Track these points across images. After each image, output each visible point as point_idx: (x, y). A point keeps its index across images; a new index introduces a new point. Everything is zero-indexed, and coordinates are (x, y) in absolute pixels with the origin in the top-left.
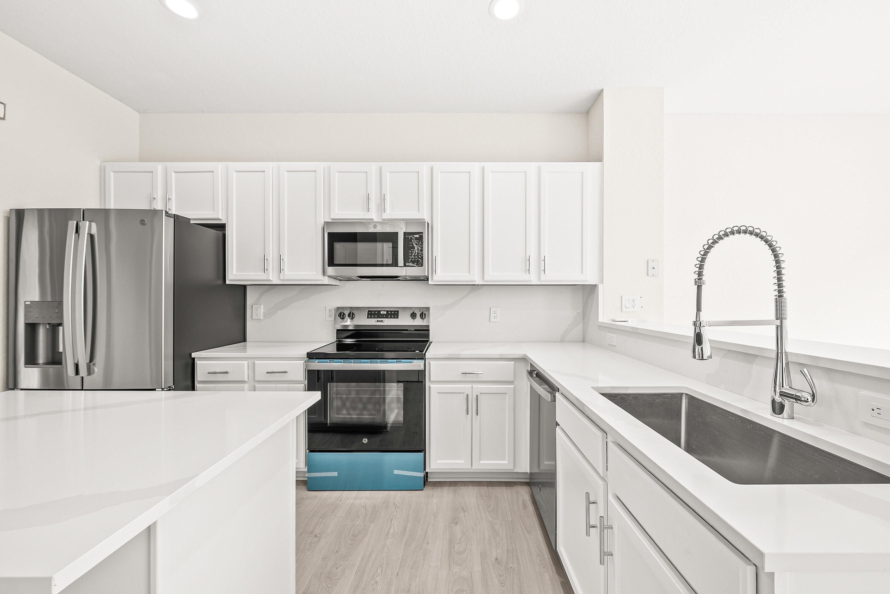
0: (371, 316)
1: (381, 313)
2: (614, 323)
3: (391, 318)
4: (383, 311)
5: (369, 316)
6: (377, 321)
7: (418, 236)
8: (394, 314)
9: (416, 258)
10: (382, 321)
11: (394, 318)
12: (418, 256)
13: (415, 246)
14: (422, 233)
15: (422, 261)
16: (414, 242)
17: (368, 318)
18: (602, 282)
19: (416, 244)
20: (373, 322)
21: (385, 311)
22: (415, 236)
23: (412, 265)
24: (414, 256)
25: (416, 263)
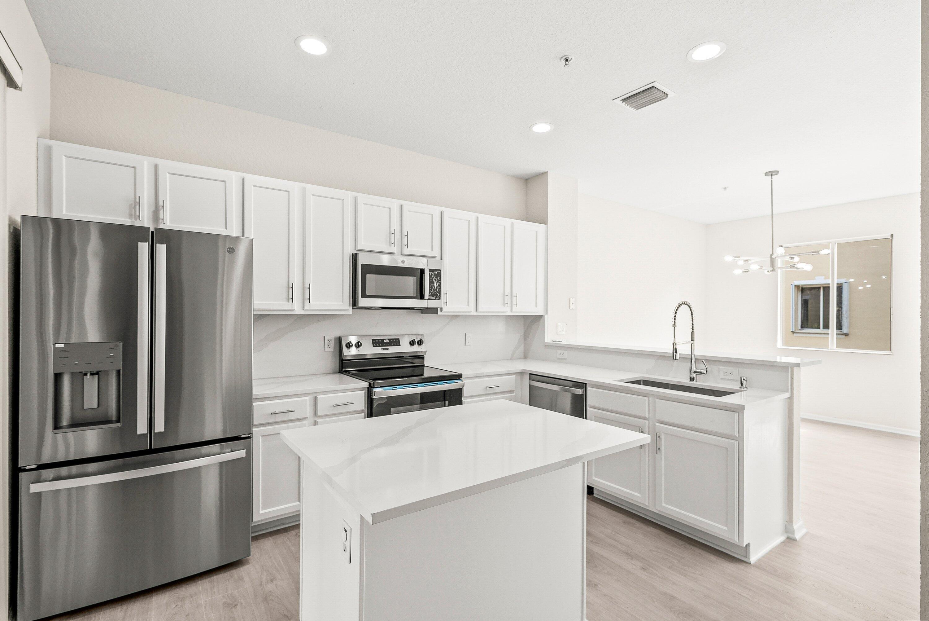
0: (376, 344)
1: (384, 341)
2: (554, 342)
3: (394, 345)
4: (386, 339)
5: (375, 345)
6: (383, 349)
7: (436, 273)
8: (395, 342)
9: (435, 292)
10: (387, 349)
11: (397, 345)
12: (436, 290)
13: (434, 281)
14: (440, 270)
15: (440, 295)
16: (434, 278)
17: (373, 346)
18: (547, 313)
19: (435, 280)
20: (379, 350)
21: (387, 339)
22: (434, 272)
23: (432, 298)
24: (434, 290)
25: (435, 297)
